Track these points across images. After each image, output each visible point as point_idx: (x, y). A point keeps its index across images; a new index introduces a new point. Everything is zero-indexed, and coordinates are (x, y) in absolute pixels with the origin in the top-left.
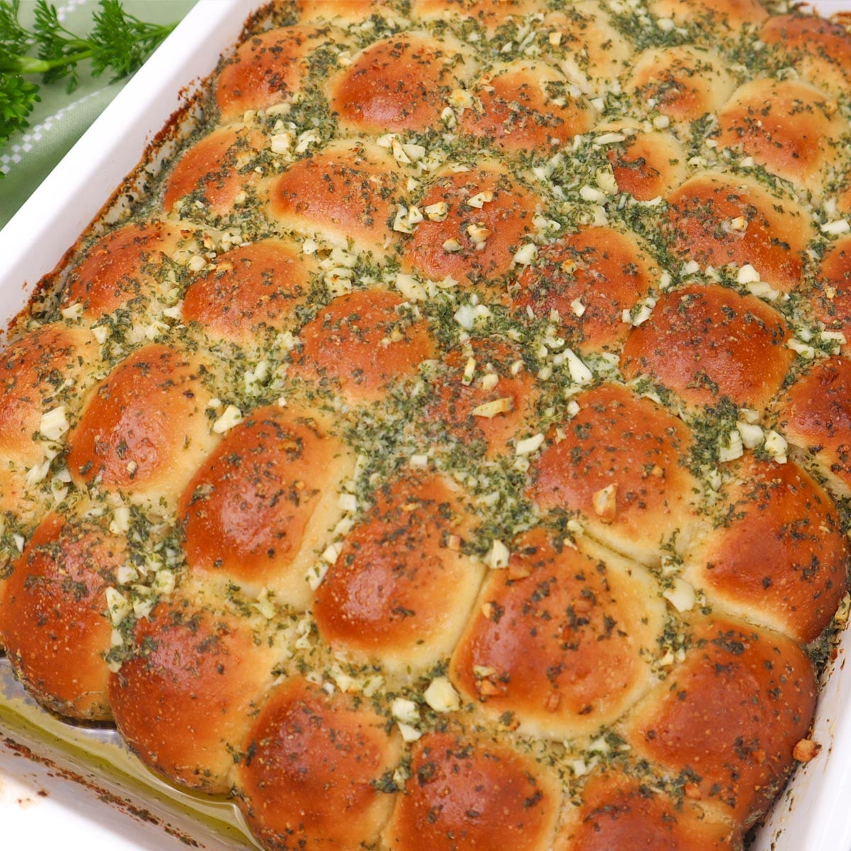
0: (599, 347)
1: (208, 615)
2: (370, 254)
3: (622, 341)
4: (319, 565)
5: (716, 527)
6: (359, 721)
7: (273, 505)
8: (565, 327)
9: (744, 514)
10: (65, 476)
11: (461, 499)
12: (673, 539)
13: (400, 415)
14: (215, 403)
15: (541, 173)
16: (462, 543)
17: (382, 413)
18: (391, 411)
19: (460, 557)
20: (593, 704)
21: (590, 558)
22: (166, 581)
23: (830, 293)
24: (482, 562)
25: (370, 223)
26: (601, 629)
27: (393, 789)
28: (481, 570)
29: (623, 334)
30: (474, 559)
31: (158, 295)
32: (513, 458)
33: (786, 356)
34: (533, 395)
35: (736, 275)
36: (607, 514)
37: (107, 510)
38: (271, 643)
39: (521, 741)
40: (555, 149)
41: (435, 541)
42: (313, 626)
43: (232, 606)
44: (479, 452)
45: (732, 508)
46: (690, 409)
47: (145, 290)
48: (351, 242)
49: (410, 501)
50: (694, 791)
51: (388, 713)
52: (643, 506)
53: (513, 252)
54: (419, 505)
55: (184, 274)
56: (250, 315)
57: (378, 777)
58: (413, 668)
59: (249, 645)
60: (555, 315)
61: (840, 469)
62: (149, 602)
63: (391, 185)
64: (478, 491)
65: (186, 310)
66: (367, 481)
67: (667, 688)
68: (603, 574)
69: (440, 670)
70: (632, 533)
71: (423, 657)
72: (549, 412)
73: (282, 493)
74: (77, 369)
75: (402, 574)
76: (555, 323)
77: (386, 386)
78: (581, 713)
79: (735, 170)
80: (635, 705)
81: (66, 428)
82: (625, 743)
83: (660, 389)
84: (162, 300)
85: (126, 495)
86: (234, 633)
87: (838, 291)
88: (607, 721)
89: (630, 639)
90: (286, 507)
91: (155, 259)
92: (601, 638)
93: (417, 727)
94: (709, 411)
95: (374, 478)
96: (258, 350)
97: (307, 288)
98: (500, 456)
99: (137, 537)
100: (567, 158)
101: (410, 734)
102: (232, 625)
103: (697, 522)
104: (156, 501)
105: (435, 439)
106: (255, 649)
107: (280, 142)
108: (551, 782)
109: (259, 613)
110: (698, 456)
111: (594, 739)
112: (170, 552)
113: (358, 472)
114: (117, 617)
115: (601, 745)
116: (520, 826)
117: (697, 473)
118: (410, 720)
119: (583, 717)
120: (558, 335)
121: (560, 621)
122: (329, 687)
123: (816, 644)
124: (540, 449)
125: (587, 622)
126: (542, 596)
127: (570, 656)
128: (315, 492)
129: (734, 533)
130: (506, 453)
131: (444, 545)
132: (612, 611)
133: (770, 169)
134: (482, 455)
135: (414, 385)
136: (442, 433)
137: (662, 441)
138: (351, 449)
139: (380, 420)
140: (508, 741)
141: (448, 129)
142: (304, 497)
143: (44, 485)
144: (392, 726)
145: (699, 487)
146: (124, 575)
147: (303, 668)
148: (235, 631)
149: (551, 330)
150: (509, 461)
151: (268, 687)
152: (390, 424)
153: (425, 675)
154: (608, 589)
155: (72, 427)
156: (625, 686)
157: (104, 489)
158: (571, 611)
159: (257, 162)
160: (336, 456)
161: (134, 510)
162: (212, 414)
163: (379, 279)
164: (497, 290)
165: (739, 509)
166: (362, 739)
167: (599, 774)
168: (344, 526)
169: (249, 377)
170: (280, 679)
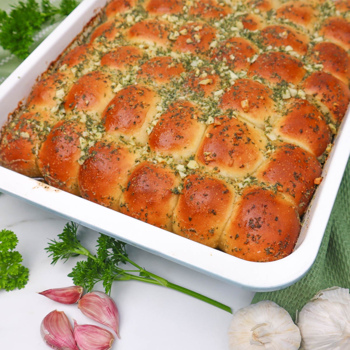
0: (240, 70)
1: (113, 144)
2: (162, 47)
3: (247, 68)
4: (151, 126)
5: (283, 116)
6: (166, 171)
7: (135, 108)
8: (228, 63)
9: (292, 111)
10: (63, 111)
11: (197, 107)
12: (268, 119)
13: (175, 88)
14: (114, 84)
15: (217, 25)
16: (198, 118)
17: (169, 87)
18: (172, 86)
19: (198, 121)
20: (245, 164)
21: (241, 122)
22: (99, 136)
23: (317, 53)
24: (205, 124)
25: (162, 37)
26: (246, 141)
27: (178, 193)
28: (205, 126)
29: (248, 66)
30: (202, 122)
31: (92, 59)
32: (213, 97)
33: (303, 71)
34: (219, 80)
35: (285, 48)
36: (246, 108)
37: (79, 117)
38: (135, 152)
39: (221, 177)
40: (221, 18)
41: (189, 117)
42: (149, 148)
43: (121, 142)
44: (202, 95)
45: (288, 110)
46: (272, 85)
47: (88, 58)
48: (155, 44)
49: (180, 106)
50: (280, 189)
51: (175, 169)
52: (258, 107)
53: (209, 44)
54: (183, 107)
55: (101, 53)
56: (124, 61)
57: (173, 189)
58: (183, 158)
59: (127, 152)
60: (225, 59)
61: (324, 100)
62: (93, 142)
63: (168, 27)
64: (202, 106)
65: (102, 63)
66: (165, 104)
67: (269, 160)
68: (245, 126)
69: (192, 158)
70: (255, 116)
71: (186, 153)
72: (225, 85)
73: (138, 104)
74: (67, 80)
75: (179, 125)
76: (225, 62)
77: (170, 79)
78: (241, 167)
79: (282, 23)
80: (259, 167)
81: (64, 95)
82: (255, 178)
83: (261, 79)
84: (94, 61)
85: (85, 112)
86: (122, 149)
87: (320, 53)
88: (250, 172)
89: (256, 145)
90: (139, 108)
91: (91, 49)
92: (246, 143)
93: (185, 173)
94: (278, 84)
95: (167, 102)
96: (127, 72)
97: (141, 56)
98: (209, 96)
99: (89, 123)
100: (226, 21)
101: (183, 175)
102: (121, 147)
103: (276, 114)
104: (94, 114)
105: (187, 93)
106: (129, 154)
107: (130, 19)
108: (231, 188)
109: (130, 144)
110: (275, 95)
111: (245, 178)
112: (99, 128)
113: (162, 101)
114: (83, 146)
115: (248, 179)
116: (222, 199)
117: (275, 101)
118: (183, 171)
119: (241, 169)
120: (226, 65)
121: (232, 137)
122: (155, 162)
124: (222, 94)
125: (241, 138)
126: (226, 130)
127: (236, 148)
128: (149, 105)
129: (289, 116)
130: (211, 96)
131: (192, 118)
132: (249, 136)
133: (294, 23)
134: (203, 96)
135: (179, 79)
136: (190, 90)
137: (263, 91)
138: (160, 96)
139: (168, 89)
140: (216, 176)
141: (185, 13)
142: (145, 106)
143: (56, 113)
144: (177, 173)
145: (276, 105)
146: (85, 134)
147: (145, 159)
148: (123, 148)
149: (224, 64)
150: (212, 98)
151: (134, 166)
152: (171, 90)
153: (187, 160)
154: (247, 130)
155: (66, 95)
156: (255, 159)
157: (77, 111)
158: (236, 134)
159: (122, 25)
160: (155, 96)
161: (88, 116)
162: (113, 87)
163: (165, 55)
164: (205, 56)
165: (290, 110)
166: (167, 176)
167: (248, 187)
168: (158, 115)
169: (124, 79)
170: (138, 163)
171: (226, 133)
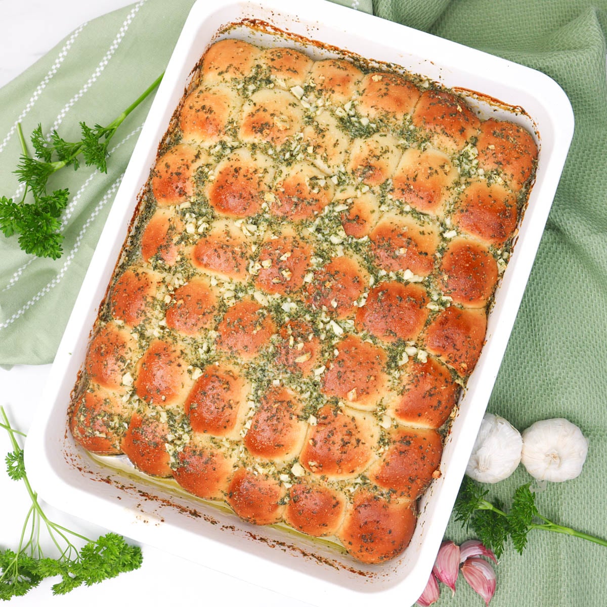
0: (345, 318)
1: (205, 450)
2: (241, 283)
3: (355, 313)
4: (244, 430)
5: (398, 395)
6: (269, 483)
7: (222, 411)
8: (329, 311)
9: (409, 389)
10: (136, 397)
11: (295, 398)
12: (381, 402)
13: (266, 360)
14: (190, 367)
15: (312, 229)
16: (298, 416)
17: (258, 361)
18: (261, 360)
19: (298, 422)
20: (355, 469)
21: (348, 416)
22: (186, 438)
23: (446, 278)
25: (239, 271)
26: (355, 444)
27: (285, 504)
28: (307, 425)
29: (355, 310)
30: (303, 422)
31: (155, 316)
33: (426, 312)
34: (320, 347)
35: (403, 275)
36: (353, 400)
37: (157, 413)
38: (231, 457)
39: (329, 484)
40: (316, 216)
41: (287, 417)
42: (245, 449)
43: (213, 445)
44: (300, 376)
45: (404, 386)
46: (386, 344)
47: (149, 315)
49: (275, 403)
50: (394, 496)
51: (279, 479)
52: (368, 393)
53: (303, 277)
54: (279, 404)
55: (164, 306)
56: (196, 325)
57: (279, 500)
58: (286, 462)
59: (223, 459)
60: (324, 308)
61: (449, 362)
63: (244, 250)
64: (302, 392)
65: (168, 322)
66: (257, 394)
67: (382, 460)
68: (354, 422)
69: (296, 461)
70: (364, 403)
71: (289, 458)
72: (327, 354)
73: (225, 405)
74: (130, 354)
75: (277, 432)
76: (325, 311)
77: (258, 351)
78: (350, 473)
79: (401, 213)
81: (132, 380)
83: (372, 337)
84: (157, 318)
85: (163, 407)
87: (449, 277)
88: (361, 472)
89: (367, 444)
90: (228, 412)
91: (149, 299)
92: (355, 447)
93: (290, 483)
94: (394, 345)
95: (260, 392)
96: (202, 338)
97: (217, 305)
98: (308, 376)
99: (171, 423)
100: (322, 218)
101: (288, 486)
102: (215, 452)
103: (391, 393)
104: (175, 407)
105: (282, 372)
106: (225, 461)
107: (190, 228)
108: (342, 497)
109: (224, 446)
110: (389, 366)
111: (356, 479)
112: (185, 426)
113: (253, 391)
114: (171, 453)
115: (360, 481)
116: (332, 514)
117: (389, 374)
118: (287, 481)
120: (327, 316)
121: (339, 444)
122: (256, 473)
123: (443, 427)
124: (324, 372)
125: (349, 443)
127: (344, 456)
128: (238, 402)
129: (406, 398)
130: (311, 374)
131: (291, 418)
132: (358, 436)
133: (419, 209)
135: (269, 348)
136: (284, 369)
137: (373, 363)
138: (248, 381)
139: (258, 364)
140: (324, 484)
141: (265, 212)
142: (233, 405)
143: (129, 402)
144: (281, 483)
145: (391, 379)
146: (170, 437)
147: (245, 464)
148: (217, 454)
149: (324, 314)
150: (313, 377)
151: (233, 471)
152: (262, 364)
153: (291, 463)
154: (356, 428)
155: (135, 380)
156: (366, 461)
157: (154, 405)
158: (342, 440)
159: (182, 239)
160: (243, 386)
161: (168, 412)
162: (190, 372)
163: (247, 293)
164: (299, 294)
165: (407, 387)
166: (271, 490)
167: (359, 491)
168: (251, 414)
169: (201, 351)
170: (237, 468)
171: (332, 438)
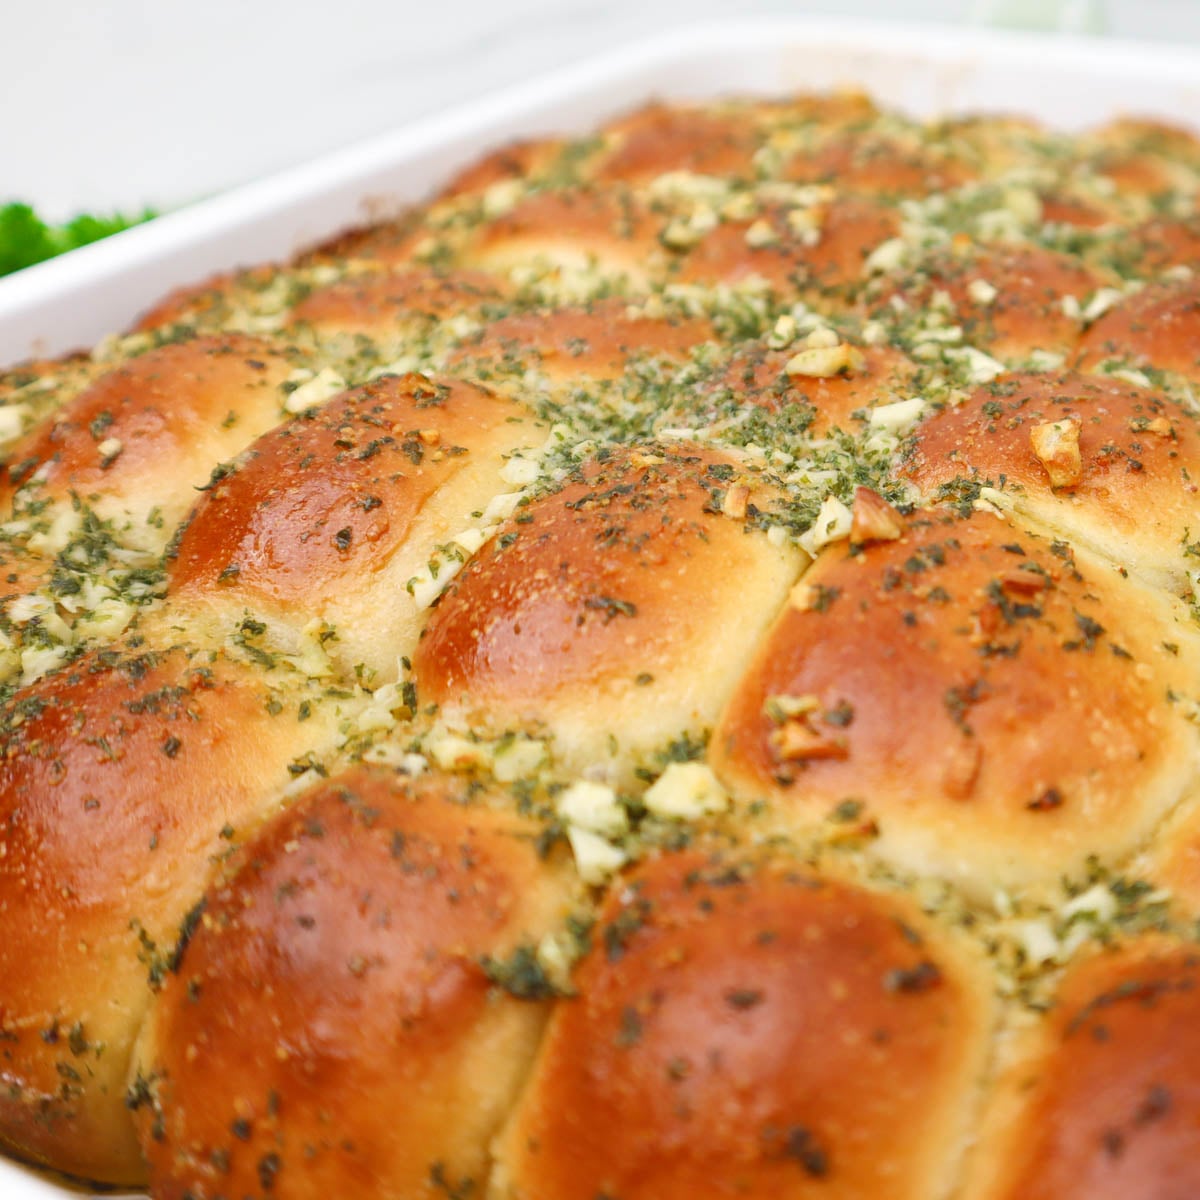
0: (1025, 348)
1: (178, 660)
3: (1066, 345)
4: (442, 558)
6: (474, 825)
7: (367, 457)
8: (960, 318)
11: (756, 469)
13: (648, 405)
14: (300, 376)
15: (910, 207)
16: (753, 511)
17: (610, 399)
18: (631, 397)
19: (746, 531)
20: (1066, 787)
21: (1033, 535)
24: (796, 545)
25: (630, 234)
26: (1071, 633)
28: (794, 559)
29: (1067, 334)
30: (777, 533)
31: (250, 306)
32: (865, 436)
34: (906, 367)
37: (38, 525)
39: (882, 870)
40: (934, 191)
41: (694, 505)
42: (409, 690)
43: (238, 652)
44: (796, 421)
48: (593, 261)
49: (646, 455)
51: (546, 812)
52: (1138, 469)
53: (865, 254)
54: (666, 461)
55: (302, 285)
56: (401, 302)
57: (501, 954)
58: (624, 747)
59: (251, 713)
60: (941, 299)
62: (60, 650)
64: (792, 467)
68: (1064, 557)
69: (686, 751)
70: (1122, 520)
71: (648, 719)
72: (936, 384)
73: (390, 441)
75: (616, 541)
76: (943, 311)
77: (628, 361)
78: (1036, 807)
80: (1168, 815)
82: (1150, 889)
83: (1146, 371)
84: (255, 312)
85: (84, 501)
86: (225, 690)
88: (1108, 844)
89: (1141, 669)
90: (392, 461)
92: (1072, 646)
93: (616, 842)
98: (839, 432)
101: (595, 857)
102: (226, 673)
104: (141, 518)
105: (712, 416)
106: (264, 724)
109: (290, 668)
111: (1073, 891)
113: (550, 443)
115: (1099, 899)
116: (880, 1038)
118: (602, 826)
119: (1041, 819)
120: (948, 324)
121: (973, 604)
122: (415, 763)
125: (1036, 614)
126: (930, 563)
127: (1002, 673)
128: (458, 452)
130: (852, 429)
131: (711, 511)
132: (1087, 610)
134: (803, 427)
135: (678, 369)
136: (729, 403)
138: (545, 423)
139: (608, 407)
140: (851, 868)
141: (762, 175)
142: (433, 454)
144: (555, 845)
149: (934, 319)
150: (857, 441)
152: (627, 417)
153: (649, 762)
154: (1077, 577)
156: (1142, 756)
158: (998, 589)
161: (91, 524)
162: (289, 388)
164: (839, 302)
167: (1096, 948)
168: (505, 504)
170: (308, 780)
171: (934, 578)
